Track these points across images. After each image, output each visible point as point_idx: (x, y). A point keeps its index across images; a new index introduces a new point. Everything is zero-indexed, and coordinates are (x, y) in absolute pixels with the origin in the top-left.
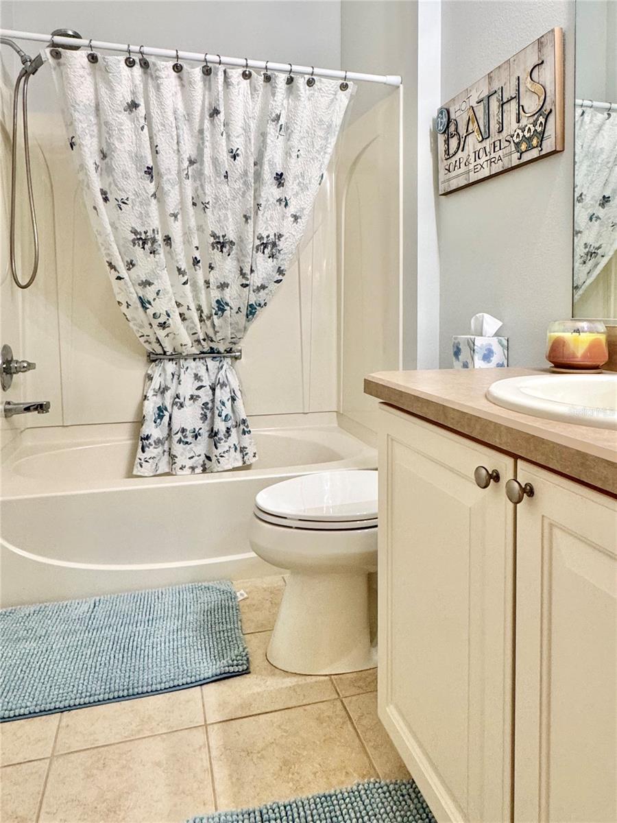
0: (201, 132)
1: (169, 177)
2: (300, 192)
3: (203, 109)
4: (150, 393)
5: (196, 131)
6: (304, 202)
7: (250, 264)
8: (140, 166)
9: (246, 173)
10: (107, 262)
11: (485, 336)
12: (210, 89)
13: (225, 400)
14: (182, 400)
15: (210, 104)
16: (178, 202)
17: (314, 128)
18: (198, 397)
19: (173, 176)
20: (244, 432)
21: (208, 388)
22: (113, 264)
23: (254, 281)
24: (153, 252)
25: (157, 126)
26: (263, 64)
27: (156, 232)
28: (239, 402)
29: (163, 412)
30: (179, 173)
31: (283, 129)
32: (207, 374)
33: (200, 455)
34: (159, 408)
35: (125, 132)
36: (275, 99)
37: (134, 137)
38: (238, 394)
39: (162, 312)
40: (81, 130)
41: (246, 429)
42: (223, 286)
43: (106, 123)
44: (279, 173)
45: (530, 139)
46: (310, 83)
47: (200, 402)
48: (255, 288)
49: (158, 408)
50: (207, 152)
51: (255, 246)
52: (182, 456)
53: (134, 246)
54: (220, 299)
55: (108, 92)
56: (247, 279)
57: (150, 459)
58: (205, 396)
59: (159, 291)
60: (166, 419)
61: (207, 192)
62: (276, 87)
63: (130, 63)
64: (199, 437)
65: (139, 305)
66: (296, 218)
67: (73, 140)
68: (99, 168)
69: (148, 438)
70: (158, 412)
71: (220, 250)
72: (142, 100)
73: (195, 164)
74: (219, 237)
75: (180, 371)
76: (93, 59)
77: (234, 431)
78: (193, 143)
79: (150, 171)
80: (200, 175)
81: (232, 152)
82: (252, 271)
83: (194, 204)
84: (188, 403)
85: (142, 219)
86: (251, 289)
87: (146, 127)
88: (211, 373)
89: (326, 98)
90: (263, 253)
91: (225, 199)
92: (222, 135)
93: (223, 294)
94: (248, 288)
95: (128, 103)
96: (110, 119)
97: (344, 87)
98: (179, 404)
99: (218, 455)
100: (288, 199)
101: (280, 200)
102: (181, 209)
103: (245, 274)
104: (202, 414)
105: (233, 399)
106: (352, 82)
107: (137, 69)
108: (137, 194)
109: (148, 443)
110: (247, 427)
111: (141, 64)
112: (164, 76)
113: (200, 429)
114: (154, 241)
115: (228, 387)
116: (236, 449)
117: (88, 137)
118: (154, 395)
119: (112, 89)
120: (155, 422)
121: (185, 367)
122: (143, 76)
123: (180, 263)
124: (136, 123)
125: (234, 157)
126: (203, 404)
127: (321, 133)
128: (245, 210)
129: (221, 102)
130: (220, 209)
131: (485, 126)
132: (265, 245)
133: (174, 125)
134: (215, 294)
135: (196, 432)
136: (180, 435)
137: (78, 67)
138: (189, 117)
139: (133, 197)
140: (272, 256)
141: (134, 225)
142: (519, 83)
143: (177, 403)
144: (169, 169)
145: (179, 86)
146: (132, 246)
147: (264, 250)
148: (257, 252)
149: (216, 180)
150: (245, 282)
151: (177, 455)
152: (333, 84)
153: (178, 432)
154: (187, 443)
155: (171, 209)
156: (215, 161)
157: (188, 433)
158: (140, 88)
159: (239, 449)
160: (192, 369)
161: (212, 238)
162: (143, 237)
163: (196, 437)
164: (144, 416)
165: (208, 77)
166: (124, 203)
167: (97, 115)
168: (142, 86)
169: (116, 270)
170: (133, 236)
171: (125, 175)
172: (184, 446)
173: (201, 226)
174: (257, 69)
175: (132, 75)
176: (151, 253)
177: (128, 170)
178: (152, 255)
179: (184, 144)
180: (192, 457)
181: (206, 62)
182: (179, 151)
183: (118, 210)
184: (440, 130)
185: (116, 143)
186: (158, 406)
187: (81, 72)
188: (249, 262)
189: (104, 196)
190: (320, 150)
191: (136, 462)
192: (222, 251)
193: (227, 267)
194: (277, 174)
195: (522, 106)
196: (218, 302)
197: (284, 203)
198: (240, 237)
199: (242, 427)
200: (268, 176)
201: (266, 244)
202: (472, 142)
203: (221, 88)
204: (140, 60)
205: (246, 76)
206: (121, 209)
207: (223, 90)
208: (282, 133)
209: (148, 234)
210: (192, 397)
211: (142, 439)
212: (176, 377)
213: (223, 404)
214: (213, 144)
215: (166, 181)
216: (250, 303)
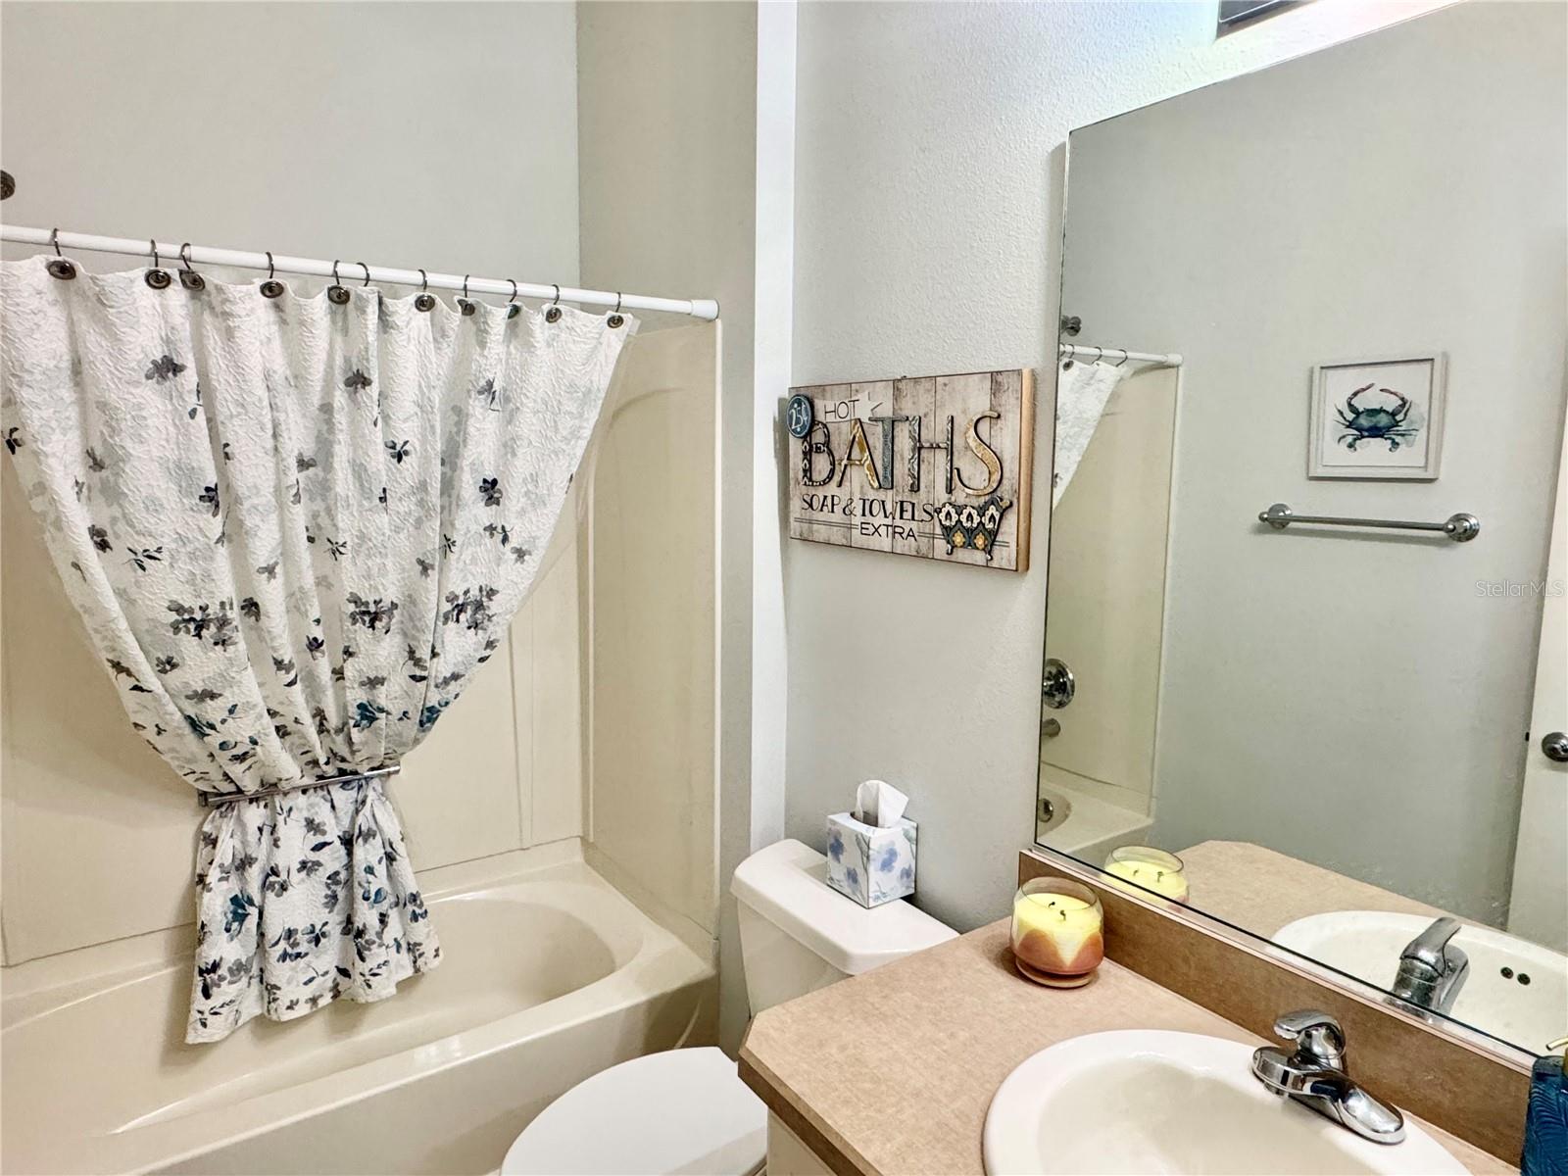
0: (327, 408)
1: (256, 501)
2: (530, 509)
3: (330, 366)
4: (214, 874)
5: (314, 409)
6: (538, 527)
7: (430, 645)
8: (190, 486)
9: (423, 486)
10: (109, 660)
11: (882, 827)
12: (345, 331)
13: (374, 862)
14: (283, 876)
15: (347, 360)
16: (274, 543)
17: (558, 397)
18: (318, 864)
19: (267, 496)
20: (415, 917)
21: (337, 842)
22: (124, 664)
23: (437, 671)
24: (222, 642)
25: (225, 407)
26: (457, 282)
27: (228, 607)
28: (403, 865)
29: (243, 908)
30: (278, 490)
31: (497, 400)
32: (332, 815)
33: (327, 973)
34: (235, 900)
35: (149, 422)
36: (486, 353)
37: (171, 429)
38: (400, 847)
39: (239, 739)
40: (37, 423)
41: (418, 911)
42: (374, 683)
43: (103, 406)
44: (490, 480)
45: (970, 534)
46: (553, 316)
47: (322, 874)
48: (440, 681)
49: (231, 900)
50: (342, 454)
51: (441, 614)
52: (289, 982)
53: (175, 633)
54: (365, 702)
55: (104, 343)
56: (425, 668)
57: (222, 1006)
58: (333, 859)
59: (235, 706)
60: (252, 922)
61: (341, 525)
62: (487, 332)
63: (157, 280)
64: (323, 940)
65: (187, 729)
66: (520, 554)
67: (15, 435)
68: (84, 490)
69: (215, 966)
70: (232, 908)
71: (367, 624)
72: (190, 356)
73: (311, 469)
74: (367, 604)
75: (274, 819)
76: (64, 271)
77: (394, 916)
78: (306, 427)
79: (212, 494)
80: (324, 488)
81: (394, 447)
82: (434, 655)
83: (311, 540)
84: (296, 877)
85: (194, 585)
86: (432, 684)
87: (200, 410)
88: (341, 814)
89: (583, 346)
90: (458, 621)
91: (380, 538)
92: (375, 424)
93: (373, 695)
94: (425, 682)
95: (154, 362)
96: (112, 398)
97: (615, 322)
98: (277, 886)
99: (366, 973)
100: (508, 529)
101: (491, 529)
102: (282, 554)
103: (420, 660)
104: (326, 896)
105: (390, 858)
106: (630, 315)
107: (176, 294)
108: (182, 540)
109: (216, 977)
110: (421, 905)
111: (184, 282)
112: (243, 313)
113: (326, 924)
114: (223, 622)
115: (378, 837)
116: (399, 947)
117: (56, 436)
118: (221, 880)
119: (115, 338)
120: (228, 930)
121: (286, 809)
122: (190, 304)
123: (281, 652)
124: (174, 401)
125: (399, 457)
126: (329, 878)
127: (570, 406)
128: (421, 551)
129: (374, 363)
130: (369, 556)
131: (885, 468)
132: (461, 609)
133: (266, 403)
134: (356, 695)
135: (317, 931)
136: (283, 944)
137: (26, 294)
138: (298, 379)
139: (174, 546)
140: (475, 625)
141: (175, 597)
142: (952, 428)
143: (272, 885)
144: (256, 487)
145: (274, 323)
146: (171, 634)
147: (458, 615)
148: (445, 623)
149: (360, 505)
150: (418, 673)
151: (279, 985)
152: (597, 323)
153: (279, 940)
154: (298, 955)
155: (262, 559)
156: (359, 471)
157: (299, 936)
158: (185, 331)
159: (404, 946)
160: (300, 810)
161: (353, 605)
162: (198, 616)
163: (317, 941)
164: (203, 926)
165: (342, 307)
166: (150, 557)
167: (77, 384)
168: (187, 326)
169: (129, 674)
170: (174, 617)
171: (154, 506)
172: (293, 964)
173: (325, 578)
174: (447, 291)
175: (161, 305)
176: (216, 644)
177: (159, 494)
178: (219, 648)
179: (290, 438)
180: (311, 980)
181: (337, 277)
182: (276, 449)
183: (135, 571)
184: (794, 431)
185: (129, 444)
186: (231, 896)
187: (35, 303)
188: (429, 641)
189: (98, 540)
190: (569, 437)
191: (191, 1019)
192: (372, 626)
193: (382, 651)
194: (485, 481)
195: (958, 470)
196: (361, 706)
197: (501, 536)
198: (410, 596)
199: (410, 908)
200: (469, 487)
201: (462, 605)
202: (859, 480)
203: (372, 338)
204: (181, 273)
205: (424, 304)
206: (144, 569)
207: (378, 339)
208: (494, 406)
209: (209, 611)
210: (304, 865)
211: (201, 972)
212: (267, 830)
213: (370, 870)
214: (353, 438)
215: (249, 510)
216: (429, 705)
